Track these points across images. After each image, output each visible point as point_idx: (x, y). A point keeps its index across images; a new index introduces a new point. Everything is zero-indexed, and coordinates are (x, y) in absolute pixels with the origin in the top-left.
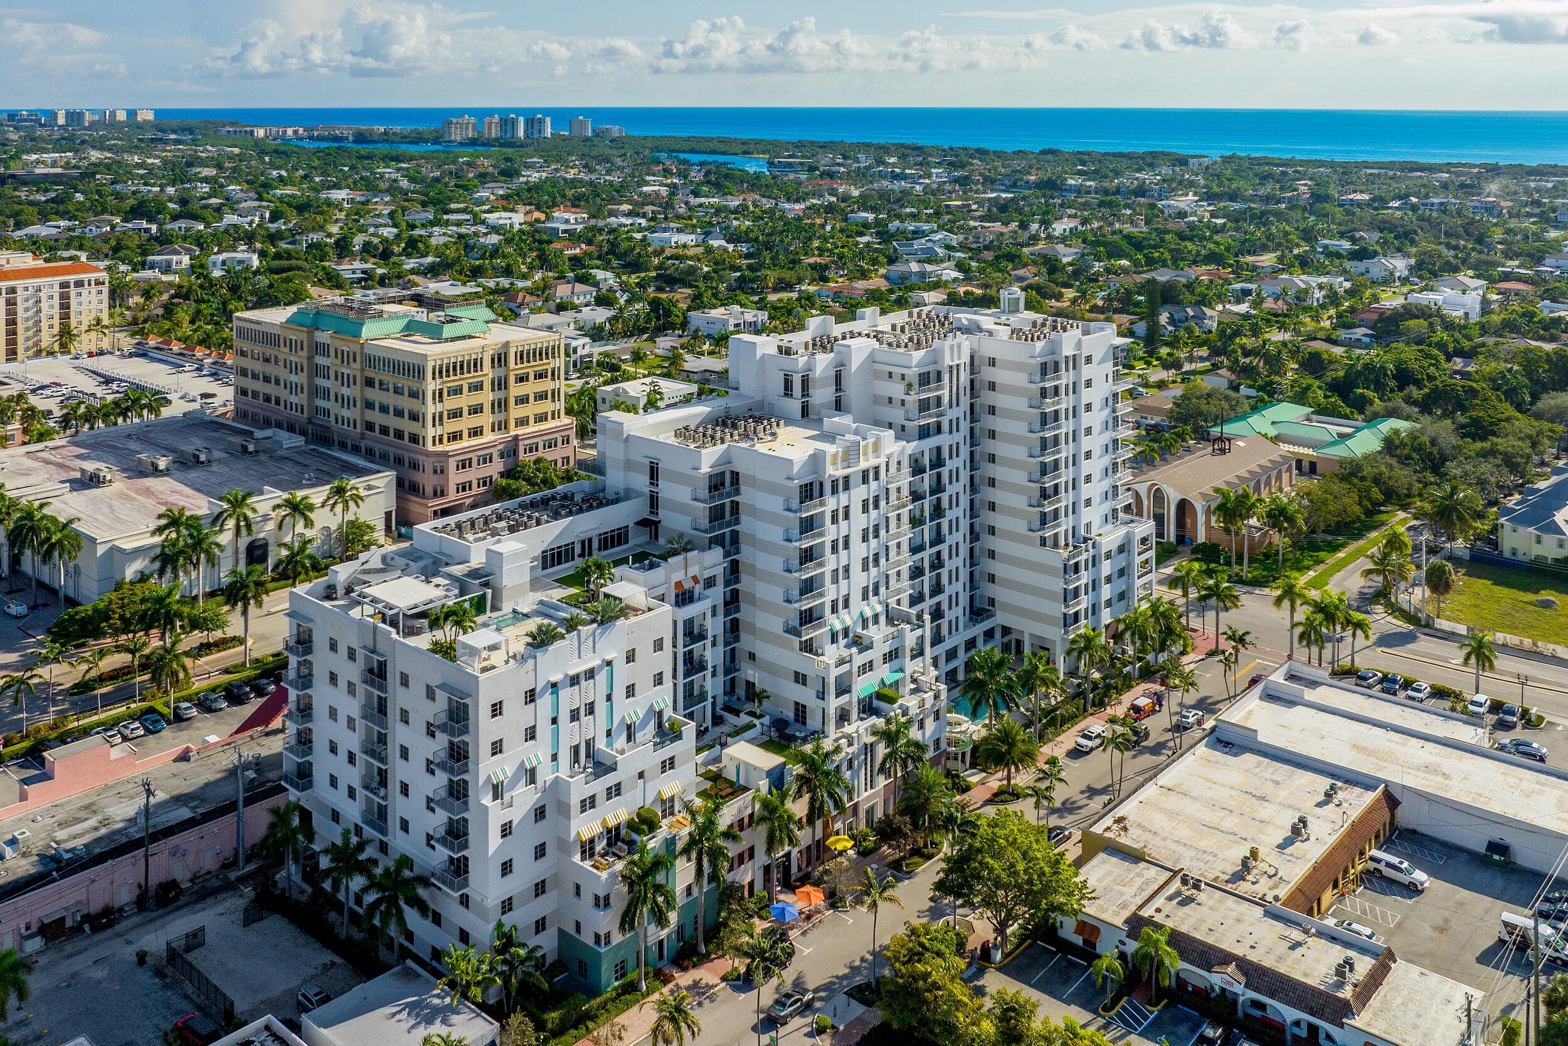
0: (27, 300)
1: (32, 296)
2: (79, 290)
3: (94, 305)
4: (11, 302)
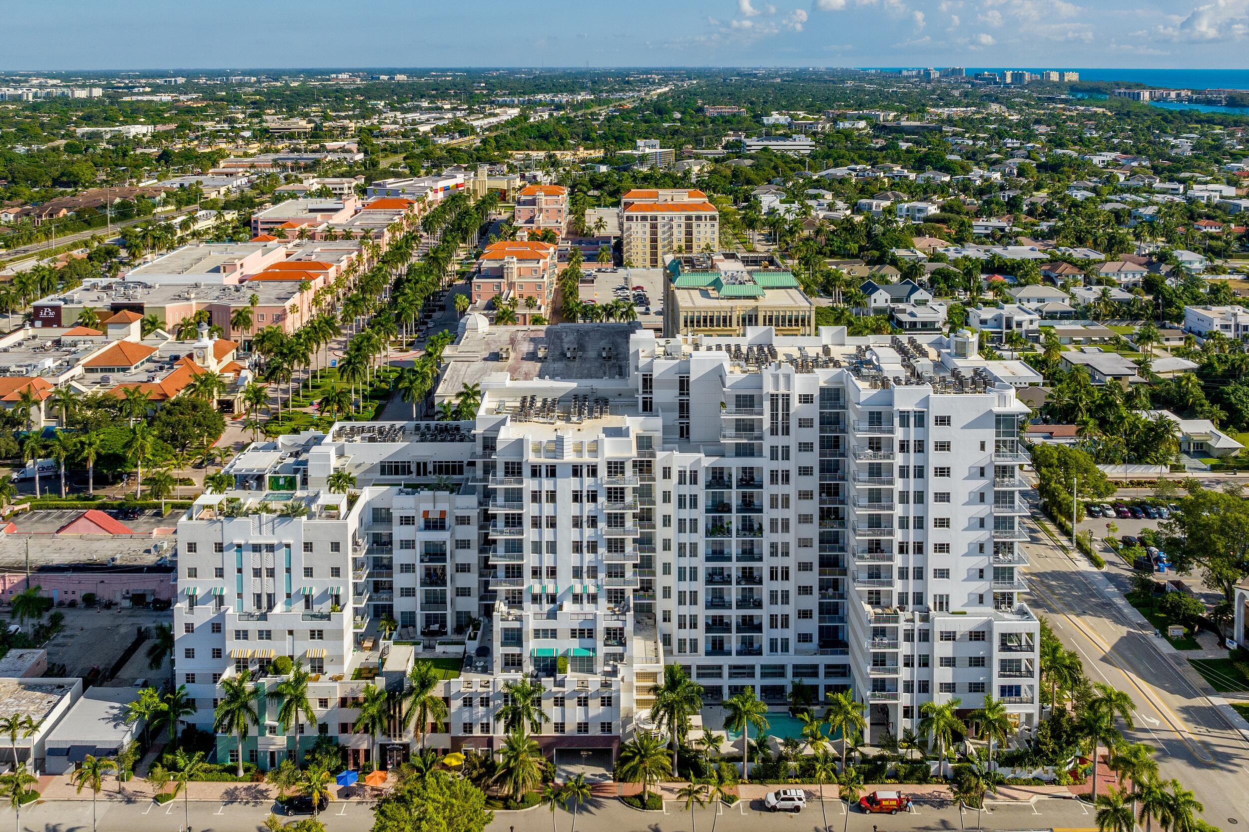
0: (664, 226)
1: (668, 224)
2: (699, 222)
3: (709, 235)
4: (654, 227)
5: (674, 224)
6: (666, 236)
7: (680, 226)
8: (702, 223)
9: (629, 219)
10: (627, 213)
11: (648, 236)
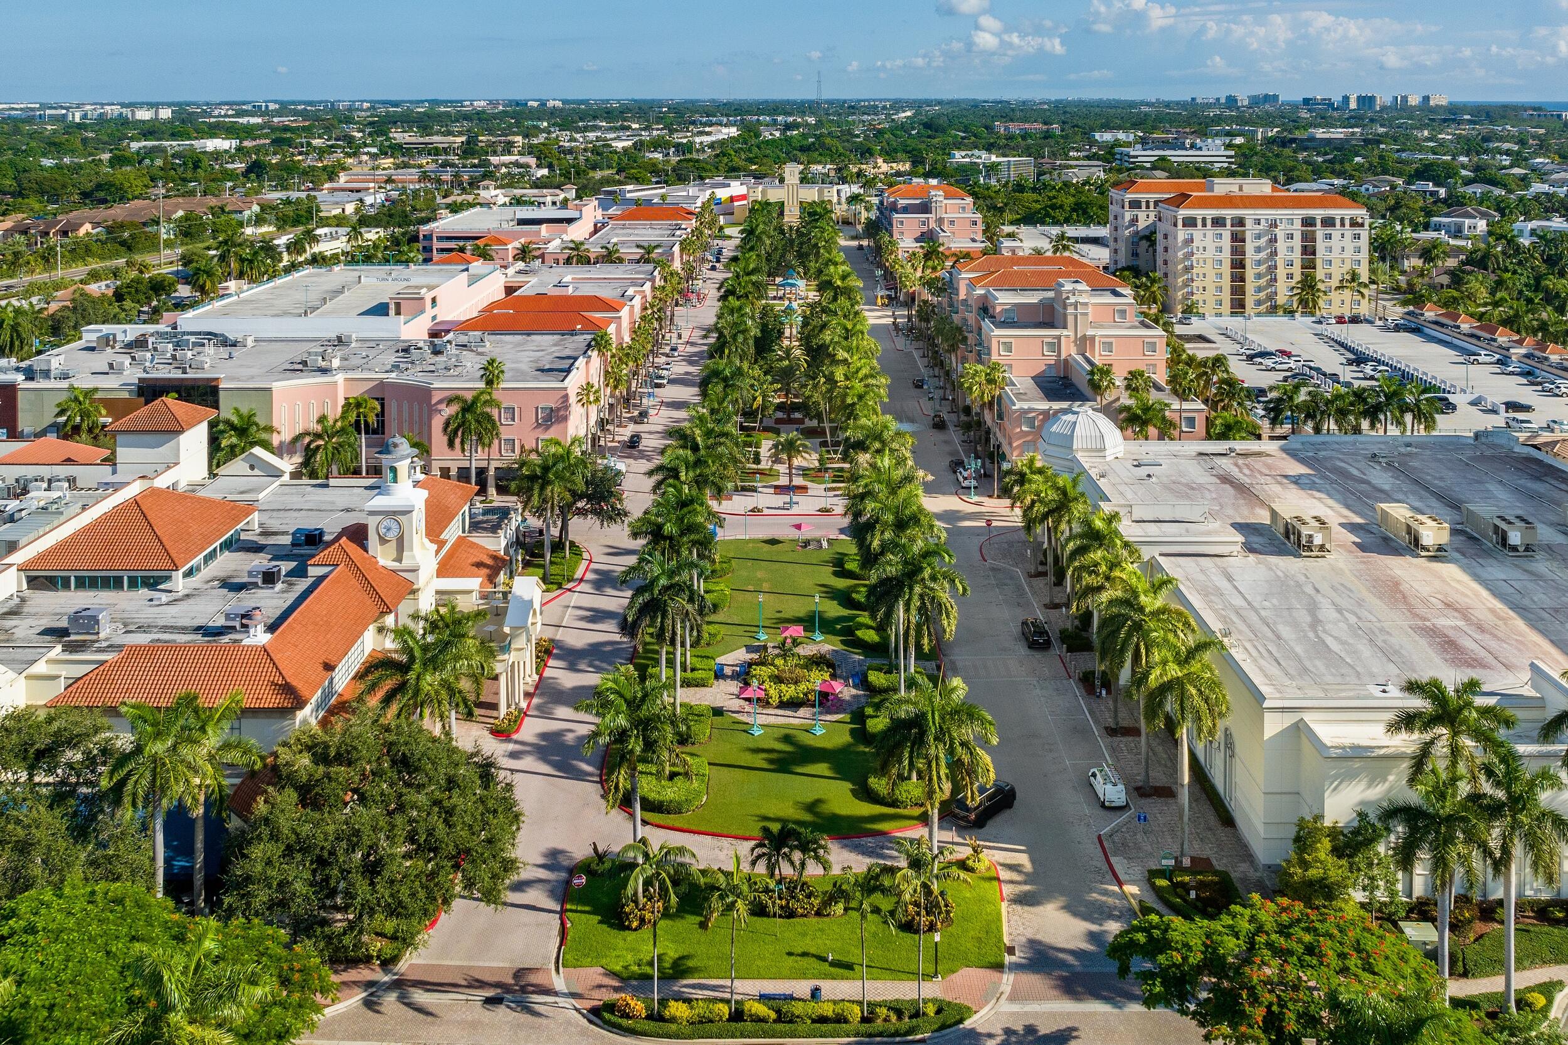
0: (1258, 237)
1: (1266, 233)
2: (1329, 230)
3: (1349, 253)
4: (1238, 239)
5: (1280, 233)
6: (1263, 255)
7: (1291, 237)
8: (1336, 233)
9: (1190, 222)
10: (1183, 213)
11: (1226, 255)
